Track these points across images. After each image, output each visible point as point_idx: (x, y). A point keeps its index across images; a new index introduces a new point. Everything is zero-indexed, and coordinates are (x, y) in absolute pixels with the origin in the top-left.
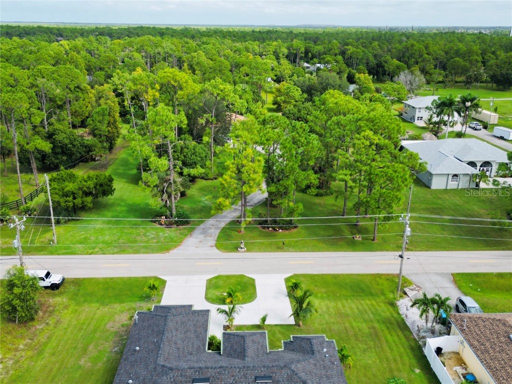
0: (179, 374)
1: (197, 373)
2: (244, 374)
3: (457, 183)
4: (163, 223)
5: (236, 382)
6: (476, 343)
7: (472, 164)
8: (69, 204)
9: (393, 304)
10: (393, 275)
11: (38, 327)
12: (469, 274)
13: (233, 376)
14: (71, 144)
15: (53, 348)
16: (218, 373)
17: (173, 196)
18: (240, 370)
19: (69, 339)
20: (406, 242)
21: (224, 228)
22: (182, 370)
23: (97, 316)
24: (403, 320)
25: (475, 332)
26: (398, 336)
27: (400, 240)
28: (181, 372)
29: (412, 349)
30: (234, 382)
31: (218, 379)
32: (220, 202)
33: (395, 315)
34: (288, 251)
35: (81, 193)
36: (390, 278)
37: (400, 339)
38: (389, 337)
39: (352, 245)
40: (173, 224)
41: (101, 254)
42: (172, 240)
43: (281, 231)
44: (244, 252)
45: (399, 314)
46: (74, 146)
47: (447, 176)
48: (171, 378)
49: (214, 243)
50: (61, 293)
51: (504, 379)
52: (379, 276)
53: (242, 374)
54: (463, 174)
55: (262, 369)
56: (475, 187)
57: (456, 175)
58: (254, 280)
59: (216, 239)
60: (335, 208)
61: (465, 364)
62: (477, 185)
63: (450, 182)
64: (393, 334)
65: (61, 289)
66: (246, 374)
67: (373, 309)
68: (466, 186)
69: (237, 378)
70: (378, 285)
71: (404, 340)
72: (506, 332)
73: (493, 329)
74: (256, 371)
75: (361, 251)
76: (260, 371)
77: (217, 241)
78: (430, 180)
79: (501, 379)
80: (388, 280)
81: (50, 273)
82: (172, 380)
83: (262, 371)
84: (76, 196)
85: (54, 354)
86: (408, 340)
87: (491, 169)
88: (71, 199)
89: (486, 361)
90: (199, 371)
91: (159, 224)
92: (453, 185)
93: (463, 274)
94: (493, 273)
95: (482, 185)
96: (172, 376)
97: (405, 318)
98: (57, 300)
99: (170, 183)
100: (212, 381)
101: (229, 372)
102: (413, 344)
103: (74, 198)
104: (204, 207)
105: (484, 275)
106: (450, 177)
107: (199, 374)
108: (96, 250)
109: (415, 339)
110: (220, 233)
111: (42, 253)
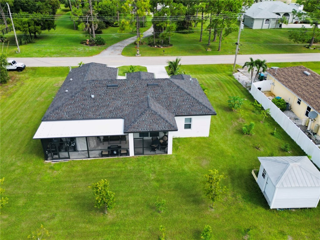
0: (98, 83)
1: (110, 82)
2: (140, 82)
3: (268, 25)
4: (88, 44)
5: (135, 87)
6: (282, 79)
7: (278, 14)
8: (26, 29)
9: (230, 75)
10: (231, 65)
11: (9, 86)
12: (276, 63)
13: (133, 84)
14: (26, 4)
15: (20, 95)
16: (124, 82)
17: (93, 25)
18: (137, 81)
19: (30, 90)
20: (238, 49)
21: (126, 46)
22: (100, 81)
23: (47, 81)
24: (237, 81)
25: (282, 74)
26: (234, 86)
27: (235, 50)
28: (99, 82)
29: (243, 92)
30: (134, 87)
31: (124, 85)
32: (123, 22)
33: (232, 79)
34: (167, 56)
35: (33, 22)
36: (228, 66)
37: (235, 88)
38: (228, 86)
39: (205, 53)
40: (94, 44)
41: (49, 57)
42: (94, 51)
43: (162, 47)
44: (140, 56)
45: (234, 79)
46: (29, 5)
47: (263, 20)
48: (92, 85)
49: (120, 53)
50: (24, 73)
51: (300, 92)
52: (223, 65)
53: (139, 83)
54: (273, 19)
55: (152, 80)
56: (279, 27)
57: (268, 20)
58: (146, 68)
59: (122, 51)
60: (195, 38)
61: (274, 95)
62: (281, 26)
63: (264, 24)
64: (231, 85)
65: (24, 71)
66: (142, 83)
67: (218, 77)
68: (274, 26)
69: (136, 85)
70: (222, 68)
71: (238, 88)
72: (301, 71)
73: (293, 71)
74: (148, 81)
75: (211, 55)
76: (150, 81)
77: (122, 52)
78: (252, 24)
79: (298, 92)
80: (227, 66)
81: (15, 62)
82: (94, 86)
83: (151, 81)
84: (30, 24)
85: (20, 97)
86: (240, 88)
87: (289, 18)
88: (27, 25)
89: (289, 86)
90: (111, 82)
91: (85, 45)
92: (266, 26)
93: (272, 63)
94: (289, 63)
95: (284, 26)
96: (93, 84)
97: (238, 80)
98: (21, 75)
99: (91, 16)
100: (120, 86)
101: (130, 82)
102: (243, 90)
103: (29, 26)
104: (114, 38)
105: (285, 63)
106: (265, 21)
107: (111, 83)
108: (46, 55)
109: (244, 88)
110: (124, 48)
111: (11, 56)
